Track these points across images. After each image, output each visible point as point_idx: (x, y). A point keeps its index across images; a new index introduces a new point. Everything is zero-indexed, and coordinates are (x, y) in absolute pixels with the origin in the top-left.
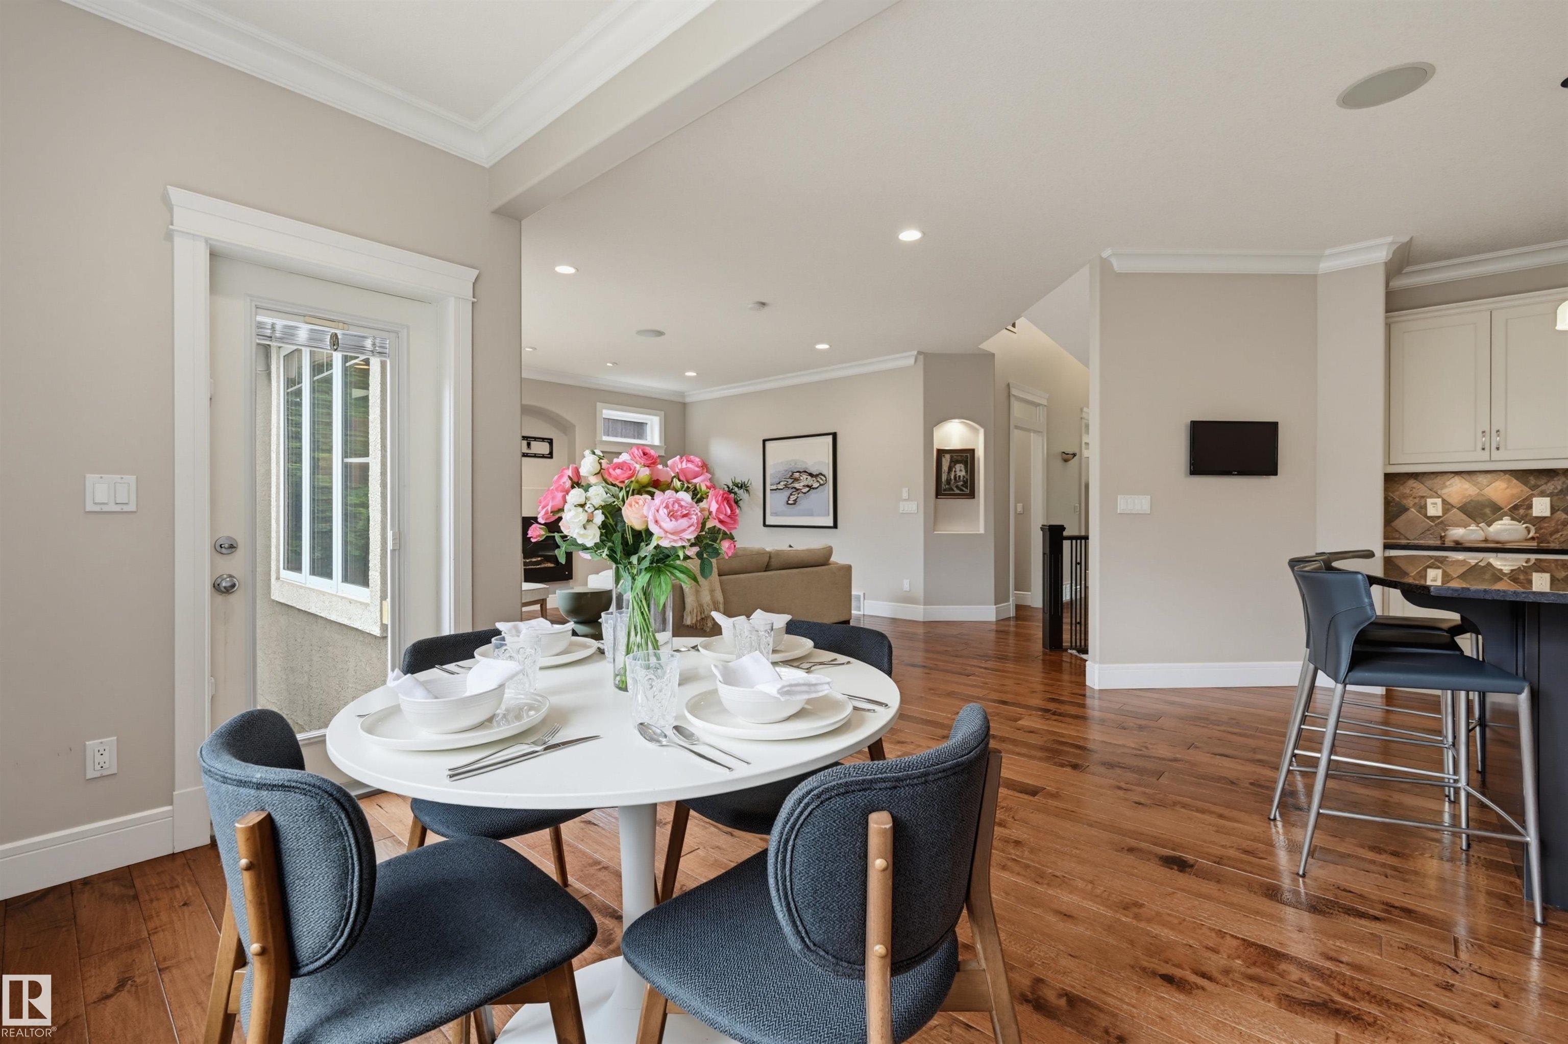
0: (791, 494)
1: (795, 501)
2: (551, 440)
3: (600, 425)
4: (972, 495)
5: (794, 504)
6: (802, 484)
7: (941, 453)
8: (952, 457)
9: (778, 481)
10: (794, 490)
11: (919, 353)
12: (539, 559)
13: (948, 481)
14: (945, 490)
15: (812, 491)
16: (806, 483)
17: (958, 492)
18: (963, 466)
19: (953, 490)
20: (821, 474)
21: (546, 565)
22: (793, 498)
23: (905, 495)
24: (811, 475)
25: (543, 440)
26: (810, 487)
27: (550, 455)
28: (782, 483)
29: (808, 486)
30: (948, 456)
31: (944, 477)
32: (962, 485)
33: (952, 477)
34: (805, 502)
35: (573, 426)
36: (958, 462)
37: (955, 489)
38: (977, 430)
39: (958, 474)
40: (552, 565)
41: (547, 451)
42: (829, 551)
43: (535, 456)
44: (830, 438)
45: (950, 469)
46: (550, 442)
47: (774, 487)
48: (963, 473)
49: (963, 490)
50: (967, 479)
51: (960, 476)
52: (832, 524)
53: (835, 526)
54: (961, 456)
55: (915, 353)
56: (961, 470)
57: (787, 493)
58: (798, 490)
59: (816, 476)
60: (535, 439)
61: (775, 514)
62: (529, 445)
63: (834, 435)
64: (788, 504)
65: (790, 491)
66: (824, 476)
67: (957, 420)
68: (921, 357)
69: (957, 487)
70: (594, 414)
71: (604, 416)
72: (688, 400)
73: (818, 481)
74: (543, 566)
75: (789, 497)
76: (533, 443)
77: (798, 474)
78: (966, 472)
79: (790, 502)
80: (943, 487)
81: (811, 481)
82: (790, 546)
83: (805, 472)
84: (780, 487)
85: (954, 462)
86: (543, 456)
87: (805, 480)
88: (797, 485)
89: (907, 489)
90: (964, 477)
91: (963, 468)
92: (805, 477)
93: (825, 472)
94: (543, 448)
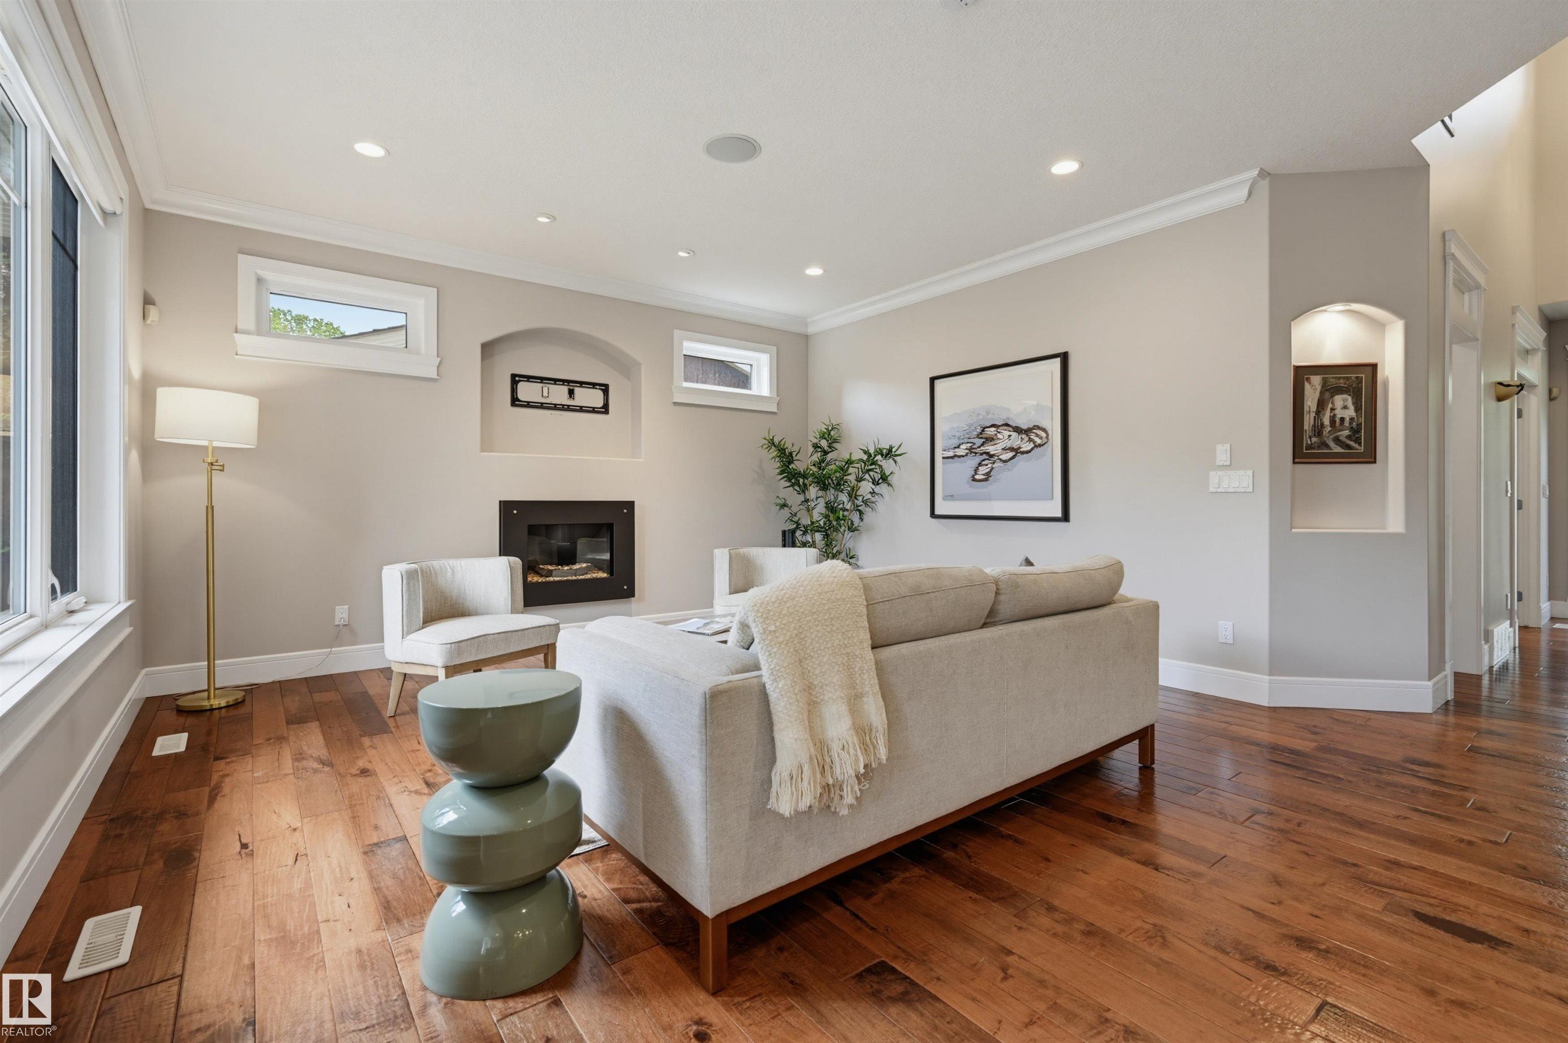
0: (980, 465)
1: (988, 475)
2: (607, 386)
3: (679, 364)
4: (1370, 456)
5: (986, 480)
6: (1000, 446)
7: (1302, 374)
8: (1325, 382)
9: (956, 442)
10: (985, 456)
11: (1263, 174)
12: (584, 565)
13: (1318, 430)
14: (1309, 447)
15: (1019, 457)
16: (1008, 444)
17: (1338, 450)
18: (1350, 398)
19: (1327, 446)
20: (1038, 428)
21: (594, 575)
22: (983, 470)
23: (1222, 454)
24: (1018, 430)
25: (593, 385)
26: (1017, 451)
27: (605, 409)
28: (963, 447)
29: (1011, 449)
30: (1316, 380)
31: (1308, 421)
32: (1349, 437)
33: (1327, 421)
34: (1005, 476)
35: (638, 365)
36: (1339, 390)
37: (1332, 444)
38: (1380, 326)
39: (1340, 413)
40: (605, 575)
41: (599, 403)
42: (1117, 572)
43: (581, 409)
44: (1057, 363)
45: (1321, 405)
46: (605, 389)
47: (951, 454)
48: (1351, 412)
49: (1349, 447)
50: (1359, 425)
51: (1342, 419)
52: (1059, 514)
53: (1066, 517)
54: (1348, 378)
55: (1255, 172)
56: (1345, 407)
57: (973, 461)
58: (992, 456)
59: (1027, 431)
60: (582, 384)
61: (949, 497)
62: (571, 393)
63: (1064, 358)
64: (974, 480)
65: (978, 459)
66: (1044, 430)
67: (1339, 307)
68: (1265, 184)
69: (1337, 440)
70: (669, 346)
71: (685, 352)
72: (811, 330)
73: (1030, 440)
74: (588, 576)
75: (977, 468)
76: (578, 391)
77: (993, 429)
78: (1358, 409)
79: (977, 477)
80: (1306, 441)
81: (1016, 440)
82: (1028, 563)
83: (1007, 425)
84: (961, 451)
85: (1329, 391)
86: (593, 410)
87: (1006, 438)
88: (991, 449)
89: (1227, 447)
90: (1352, 419)
91: (1350, 402)
92: (1007, 433)
93: (1043, 424)
94: (594, 398)
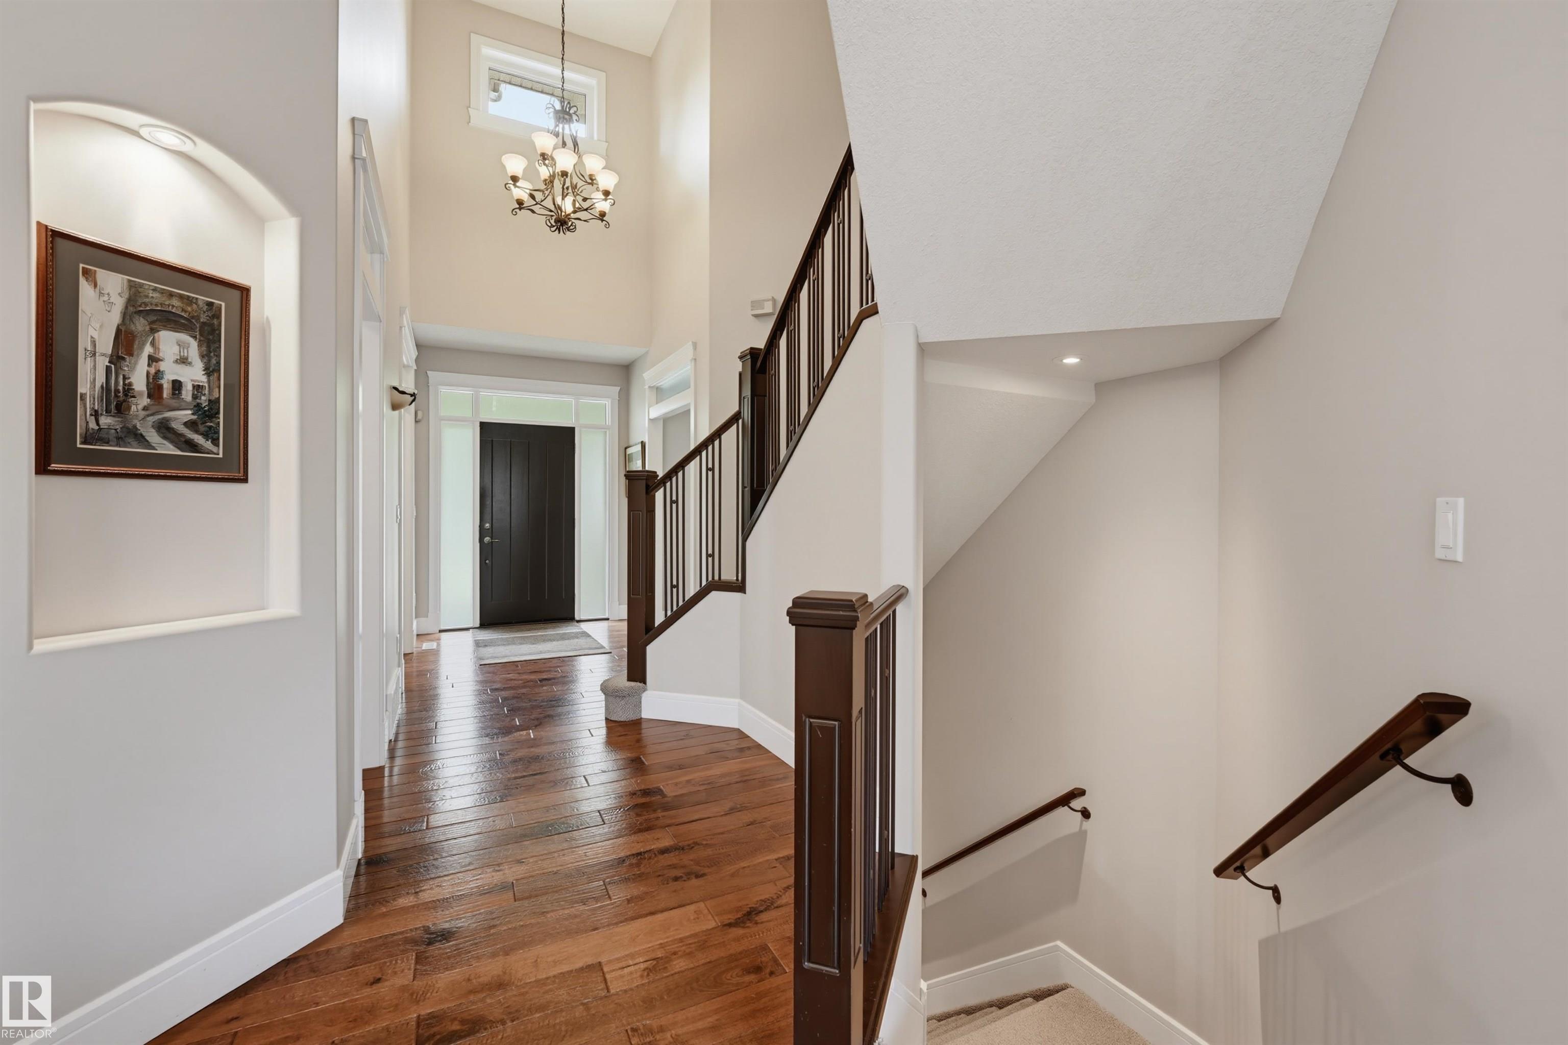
4: (234, 468)
8: (134, 292)
13: (116, 400)
14: (93, 437)
17: (164, 449)
18: (193, 344)
19: (141, 439)
30: (113, 283)
32: (190, 424)
33: (139, 382)
36: (169, 321)
37: (153, 437)
39: (171, 372)
45: (125, 342)
48: (195, 373)
49: (192, 446)
50: (214, 403)
51: (177, 385)
54: (190, 301)
56: (183, 361)
69: (164, 428)
78: (211, 370)
85: (145, 316)
90: (198, 388)
91: (193, 349)
